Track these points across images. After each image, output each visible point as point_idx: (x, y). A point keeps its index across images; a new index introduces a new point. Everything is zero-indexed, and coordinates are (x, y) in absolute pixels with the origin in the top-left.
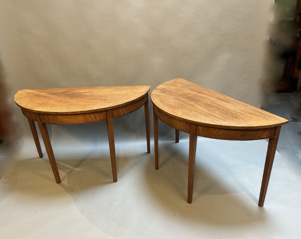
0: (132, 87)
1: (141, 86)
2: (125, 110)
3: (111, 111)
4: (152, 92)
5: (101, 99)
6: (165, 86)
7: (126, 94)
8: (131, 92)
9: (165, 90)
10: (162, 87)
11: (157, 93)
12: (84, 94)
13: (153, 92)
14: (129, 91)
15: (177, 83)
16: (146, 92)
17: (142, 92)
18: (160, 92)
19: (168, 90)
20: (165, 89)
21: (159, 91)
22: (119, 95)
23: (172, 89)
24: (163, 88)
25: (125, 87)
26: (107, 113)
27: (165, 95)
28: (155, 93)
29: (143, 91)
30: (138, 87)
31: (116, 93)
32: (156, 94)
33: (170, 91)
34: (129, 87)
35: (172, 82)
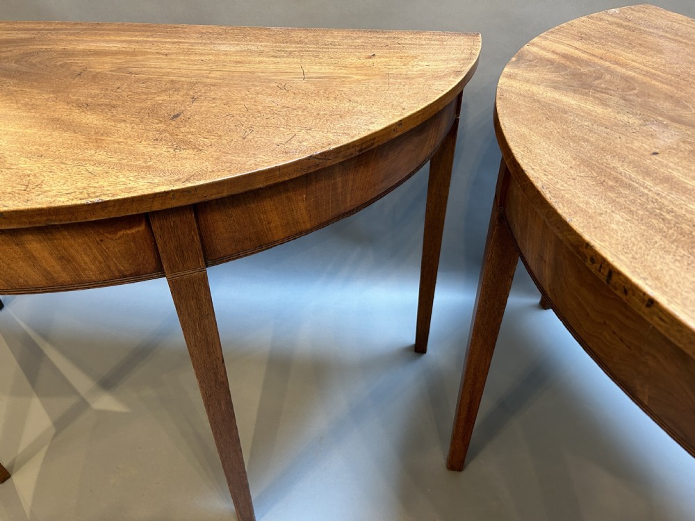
0: (374, 38)
1: (427, 35)
2: (302, 205)
3: (191, 217)
4: (502, 81)
5: (153, 111)
6: (577, 44)
7: (331, 78)
8: (362, 67)
9: (584, 70)
10: (562, 49)
11: (535, 89)
12: (80, 62)
13: (509, 76)
14: (352, 60)
15: (650, 34)
16: (457, 73)
17: (437, 77)
18: (555, 86)
19: (612, 72)
20: (587, 63)
21: (549, 76)
22: (283, 88)
23: (632, 68)
24: (565, 56)
25: (337, 36)
26: (157, 232)
27: (599, 110)
28: (525, 87)
29: (442, 67)
30: (407, 38)
31: (272, 68)
32: (533, 99)
33: (626, 79)
34: (360, 38)
35: (611, 23)
